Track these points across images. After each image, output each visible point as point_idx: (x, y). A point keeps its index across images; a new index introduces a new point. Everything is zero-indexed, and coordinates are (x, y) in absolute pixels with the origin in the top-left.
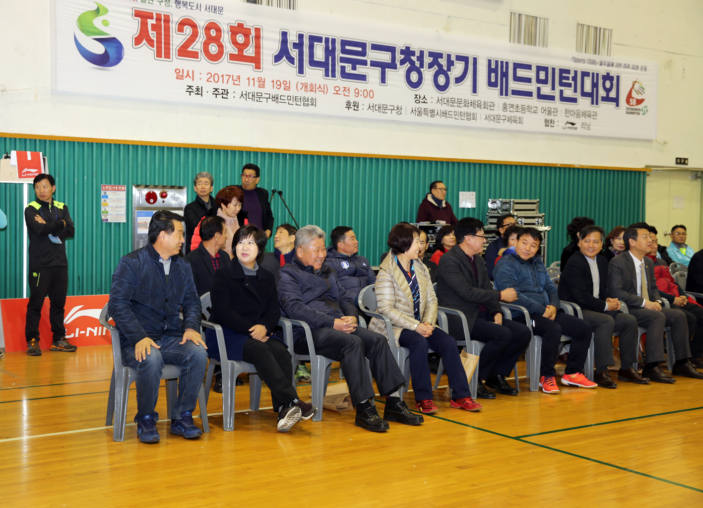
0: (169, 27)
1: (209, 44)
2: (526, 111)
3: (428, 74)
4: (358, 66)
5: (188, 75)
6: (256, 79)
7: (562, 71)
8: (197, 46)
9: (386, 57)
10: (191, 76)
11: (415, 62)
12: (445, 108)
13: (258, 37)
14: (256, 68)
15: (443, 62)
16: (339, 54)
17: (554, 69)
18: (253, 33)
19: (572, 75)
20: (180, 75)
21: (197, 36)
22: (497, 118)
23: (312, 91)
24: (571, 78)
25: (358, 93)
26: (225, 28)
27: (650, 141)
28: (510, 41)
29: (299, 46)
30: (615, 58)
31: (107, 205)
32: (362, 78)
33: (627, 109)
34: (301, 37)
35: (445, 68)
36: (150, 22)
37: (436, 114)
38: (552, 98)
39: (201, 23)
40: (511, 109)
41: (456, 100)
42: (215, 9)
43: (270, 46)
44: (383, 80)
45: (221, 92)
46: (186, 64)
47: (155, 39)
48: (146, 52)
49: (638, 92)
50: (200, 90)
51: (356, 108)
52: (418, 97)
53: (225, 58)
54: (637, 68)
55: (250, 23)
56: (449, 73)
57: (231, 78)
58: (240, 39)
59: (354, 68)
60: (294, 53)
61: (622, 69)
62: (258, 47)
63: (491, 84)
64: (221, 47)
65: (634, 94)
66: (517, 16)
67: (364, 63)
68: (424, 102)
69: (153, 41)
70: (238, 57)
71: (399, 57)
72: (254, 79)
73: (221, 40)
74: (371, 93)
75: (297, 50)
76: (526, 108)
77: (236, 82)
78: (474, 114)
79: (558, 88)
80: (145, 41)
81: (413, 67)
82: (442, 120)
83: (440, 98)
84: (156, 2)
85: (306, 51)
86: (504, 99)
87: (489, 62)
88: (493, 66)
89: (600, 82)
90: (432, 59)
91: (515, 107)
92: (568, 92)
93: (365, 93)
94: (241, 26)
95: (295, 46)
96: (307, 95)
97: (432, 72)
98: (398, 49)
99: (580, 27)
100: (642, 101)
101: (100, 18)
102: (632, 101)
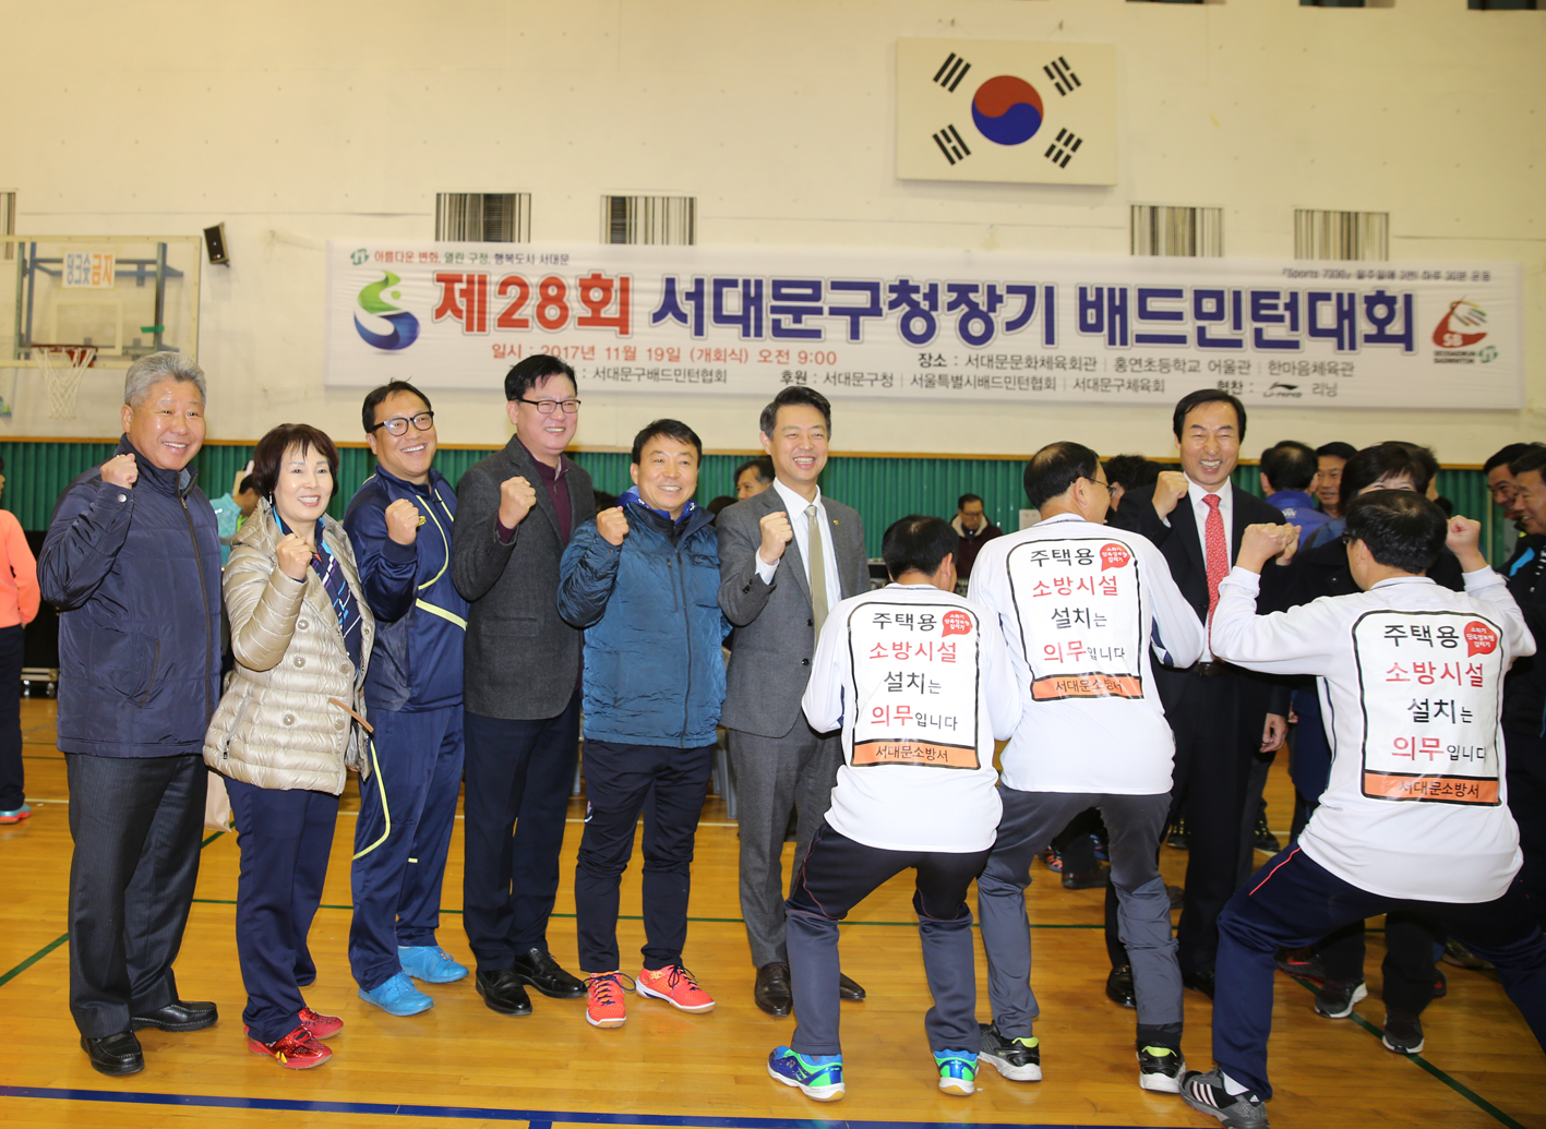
0: (485, 291)
1: (545, 307)
2: (1172, 369)
3: (947, 321)
4: (804, 317)
5: (512, 351)
6: (621, 349)
7: (1259, 295)
8: (528, 311)
9: (861, 299)
11: (919, 302)
12: (983, 372)
13: (625, 290)
14: (621, 333)
15: (980, 299)
16: (768, 301)
18: (617, 284)
19: (1284, 299)
20: (499, 353)
21: (527, 298)
22: (1102, 384)
23: (718, 359)
25: (806, 358)
26: (571, 282)
27: (1513, 412)
28: (1133, 253)
29: (696, 296)
30: (1398, 263)
32: (815, 334)
33: (1438, 353)
34: (699, 283)
35: (984, 308)
36: (458, 287)
37: (964, 382)
38: (1237, 344)
39: (534, 279)
40: (1137, 367)
41: (1009, 359)
42: (556, 259)
43: (647, 299)
44: (855, 333)
46: (510, 337)
47: (464, 308)
48: (452, 325)
49: (1465, 321)
52: (927, 357)
53: (571, 323)
54: (1462, 276)
55: (611, 271)
56: (992, 315)
57: (580, 351)
58: (596, 295)
59: (797, 320)
60: (688, 307)
61: (1419, 282)
62: (624, 304)
63: (1085, 327)
64: (564, 309)
65: (1454, 325)
66: (1146, 214)
67: (819, 311)
68: (940, 365)
69: (462, 310)
70: (595, 320)
71: (886, 297)
72: (617, 350)
73: (565, 300)
74: (831, 356)
75: (693, 303)
76: (1172, 363)
77: (587, 356)
78: (1048, 379)
79: (1249, 326)
80: (449, 313)
81: (915, 310)
82: (981, 392)
83: (973, 357)
84: (467, 261)
85: (708, 301)
86: (1118, 351)
87: (1083, 291)
88: (1091, 297)
89: (1361, 308)
90: (955, 295)
91: (1144, 364)
92: (1273, 331)
93: (820, 357)
94: (597, 277)
95: (689, 296)
96: (709, 367)
97: (955, 317)
98: (885, 284)
99: (1304, 215)
100: (1479, 337)
101: (390, 289)
102: (1452, 338)
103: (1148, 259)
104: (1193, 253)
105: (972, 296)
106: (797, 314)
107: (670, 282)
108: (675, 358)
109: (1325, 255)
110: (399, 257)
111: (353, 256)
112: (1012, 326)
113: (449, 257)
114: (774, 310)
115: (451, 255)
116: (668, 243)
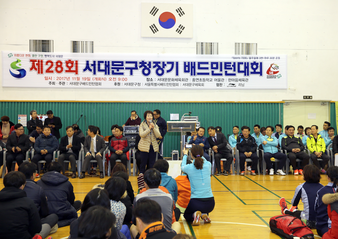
0: (42, 64)
1: (57, 68)
2: (206, 81)
3: (153, 71)
4: (119, 70)
5: (49, 78)
6: (76, 78)
7: (226, 63)
8: (53, 69)
9: (133, 65)
10: (51, 79)
11: (146, 66)
12: (161, 82)
13: (77, 64)
14: (76, 74)
15: (161, 65)
16: (111, 66)
18: (75, 62)
19: (232, 64)
20: (46, 79)
21: (53, 66)
22: (189, 85)
23: (99, 80)
24: (231, 66)
25: (120, 79)
26: (63, 62)
27: (286, 89)
28: (197, 54)
29: (94, 65)
30: (259, 55)
31: (20, 121)
32: (122, 74)
33: (268, 76)
34: (94, 62)
35: (162, 67)
36: (36, 63)
37: (157, 84)
38: (221, 75)
39: (54, 60)
40: (197, 80)
41: (168, 79)
42: (60, 56)
43: (82, 66)
44: (131, 74)
45: (62, 83)
46: (49, 75)
47: (37, 68)
48: (34, 72)
49: (274, 69)
50: (54, 83)
51: (119, 85)
52: (148, 79)
53: (64, 72)
54: (274, 58)
55: (73, 59)
56: (164, 69)
58: (70, 65)
60: (92, 68)
61: (264, 59)
62: (77, 67)
63: (185, 71)
64: (62, 68)
65: (272, 69)
66: (200, 44)
67: (123, 68)
68: (151, 81)
69: (37, 69)
70: (69, 71)
71: (139, 65)
73: (62, 66)
74: (126, 79)
75: (93, 67)
76: (206, 79)
77: (68, 79)
78: (177, 83)
79: (224, 70)
80: (34, 69)
81: (146, 68)
82: (161, 87)
83: (159, 79)
84: (38, 56)
85: (97, 66)
86: (193, 77)
87: (185, 63)
88: (187, 64)
89: (250, 66)
90: (155, 64)
91: (199, 80)
92: (230, 72)
93: (123, 79)
94: (70, 61)
95: (92, 65)
96: (97, 82)
97: (155, 69)
98: (138, 62)
99: (237, 44)
100: (278, 72)
101: (18, 63)
102: (271, 72)
103: (201, 55)
104: (211, 54)
105: (159, 64)
107: (88, 62)
108: (89, 80)
109: (242, 54)
110: (21, 55)
111: (8, 55)
112: (168, 71)
113: (33, 55)
114: (112, 68)
115: (34, 55)
116: (87, 53)
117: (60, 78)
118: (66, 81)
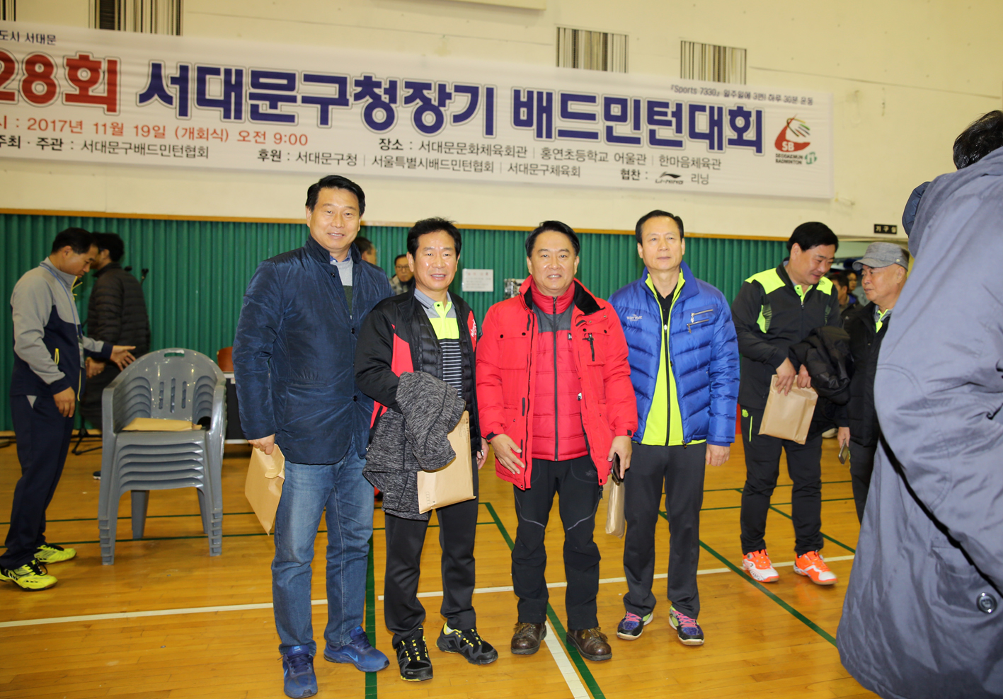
1: (31, 82)
2: (586, 158)
3: (404, 113)
4: (279, 104)
6: (109, 125)
7: (651, 104)
8: (14, 85)
9: (331, 91)
10: (5, 124)
11: (381, 96)
12: (434, 155)
13: (112, 72)
14: (109, 110)
15: (433, 95)
16: (247, 89)
17: (637, 103)
18: (104, 66)
19: (672, 108)
21: (12, 73)
22: (531, 169)
23: (201, 137)
24: (670, 114)
25: (281, 139)
26: (58, 60)
27: (826, 201)
28: (558, 65)
29: (181, 80)
30: (752, 87)
32: (290, 119)
33: (778, 156)
34: (184, 69)
35: (435, 103)
37: (417, 164)
38: (636, 141)
39: (19, 56)
40: (559, 156)
41: (455, 146)
42: (43, 38)
43: (133, 81)
44: (324, 120)
45: (50, 142)
49: (796, 133)
50: (17, 141)
51: (275, 158)
52: (386, 142)
53: (58, 100)
54: (795, 100)
55: (98, 53)
56: (442, 109)
57: (68, 125)
58: (84, 75)
59: (274, 106)
60: (173, 91)
61: (767, 102)
62: (112, 85)
63: (518, 122)
64: (52, 87)
65: (789, 135)
66: (569, 35)
67: (293, 99)
68: (397, 148)
70: (82, 97)
71: (352, 90)
72: (105, 125)
73: (52, 77)
74: (303, 138)
75: (178, 87)
76: (586, 154)
77: (75, 129)
78: (487, 163)
79: (645, 127)
81: (377, 102)
82: (432, 172)
83: (426, 143)
85: (192, 87)
86: (544, 143)
87: (517, 94)
88: (524, 98)
89: (726, 119)
90: (411, 91)
91: (564, 153)
92: (664, 133)
93: (293, 139)
94: (84, 59)
95: (174, 80)
96: (192, 143)
97: (411, 109)
98: (351, 79)
99: (687, 45)
100: (805, 145)
102: (787, 145)
103: (570, 71)
104: (605, 69)
105: (425, 92)
106: (274, 101)
107: (157, 68)
108: (160, 134)
109: (702, 77)
112: (458, 119)
114: (253, 96)
116: (156, 32)
117: (43, 124)
118: (66, 136)
